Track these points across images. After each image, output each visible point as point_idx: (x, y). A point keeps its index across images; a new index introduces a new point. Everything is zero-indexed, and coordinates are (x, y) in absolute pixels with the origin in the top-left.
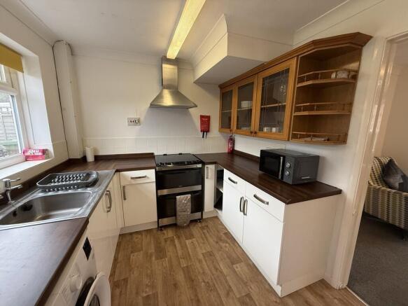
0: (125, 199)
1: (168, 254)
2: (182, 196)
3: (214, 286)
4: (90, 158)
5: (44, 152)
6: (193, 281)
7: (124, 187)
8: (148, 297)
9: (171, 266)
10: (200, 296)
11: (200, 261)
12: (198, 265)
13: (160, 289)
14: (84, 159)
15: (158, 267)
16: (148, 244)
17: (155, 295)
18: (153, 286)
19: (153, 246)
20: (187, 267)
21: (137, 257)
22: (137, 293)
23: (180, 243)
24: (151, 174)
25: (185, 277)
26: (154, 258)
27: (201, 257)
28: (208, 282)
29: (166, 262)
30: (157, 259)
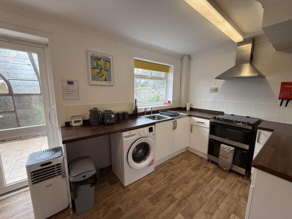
0: (191, 132)
1: (199, 172)
2: (226, 146)
3: (205, 203)
4: (188, 109)
5: (169, 102)
6: (196, 189)
7: (192, 125)
8: (174, 175)
9: (194, 176)
10: (191, 196)
11: (212, 189)
12: (208, 189)
13: (180, 177)
14: (185, 108)
15: (189, 171)
16: (195, 162)
17: (176, 177)
18: (179, 174)
19: (195, 164)
20: (201, 184)
21: (185, 162)
22: (173, 170)
23: (211, 174)
24: (207, 123)
25: (195, 185)
26: (190, 167)
27: (215, 189)
28: (203, 198)
29: (194, 173)
30: (192, 169)
